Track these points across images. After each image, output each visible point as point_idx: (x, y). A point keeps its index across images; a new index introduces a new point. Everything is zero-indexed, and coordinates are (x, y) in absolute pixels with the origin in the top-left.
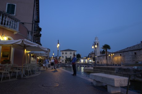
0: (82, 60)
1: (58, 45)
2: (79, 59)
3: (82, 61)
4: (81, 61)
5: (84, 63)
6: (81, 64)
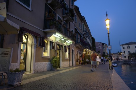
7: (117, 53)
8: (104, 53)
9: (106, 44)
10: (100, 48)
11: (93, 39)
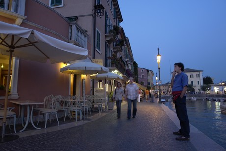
0: (215, 88)
1: (159, 57)
2: (210, 87)
3: (216, 90)
4: (213, 91)
5: (221, 93)
6: (213, 95)
7: (167, 84)
8: (149, 84)
9: (152, 72)
10: (143, 76)
11: (135, 65)
